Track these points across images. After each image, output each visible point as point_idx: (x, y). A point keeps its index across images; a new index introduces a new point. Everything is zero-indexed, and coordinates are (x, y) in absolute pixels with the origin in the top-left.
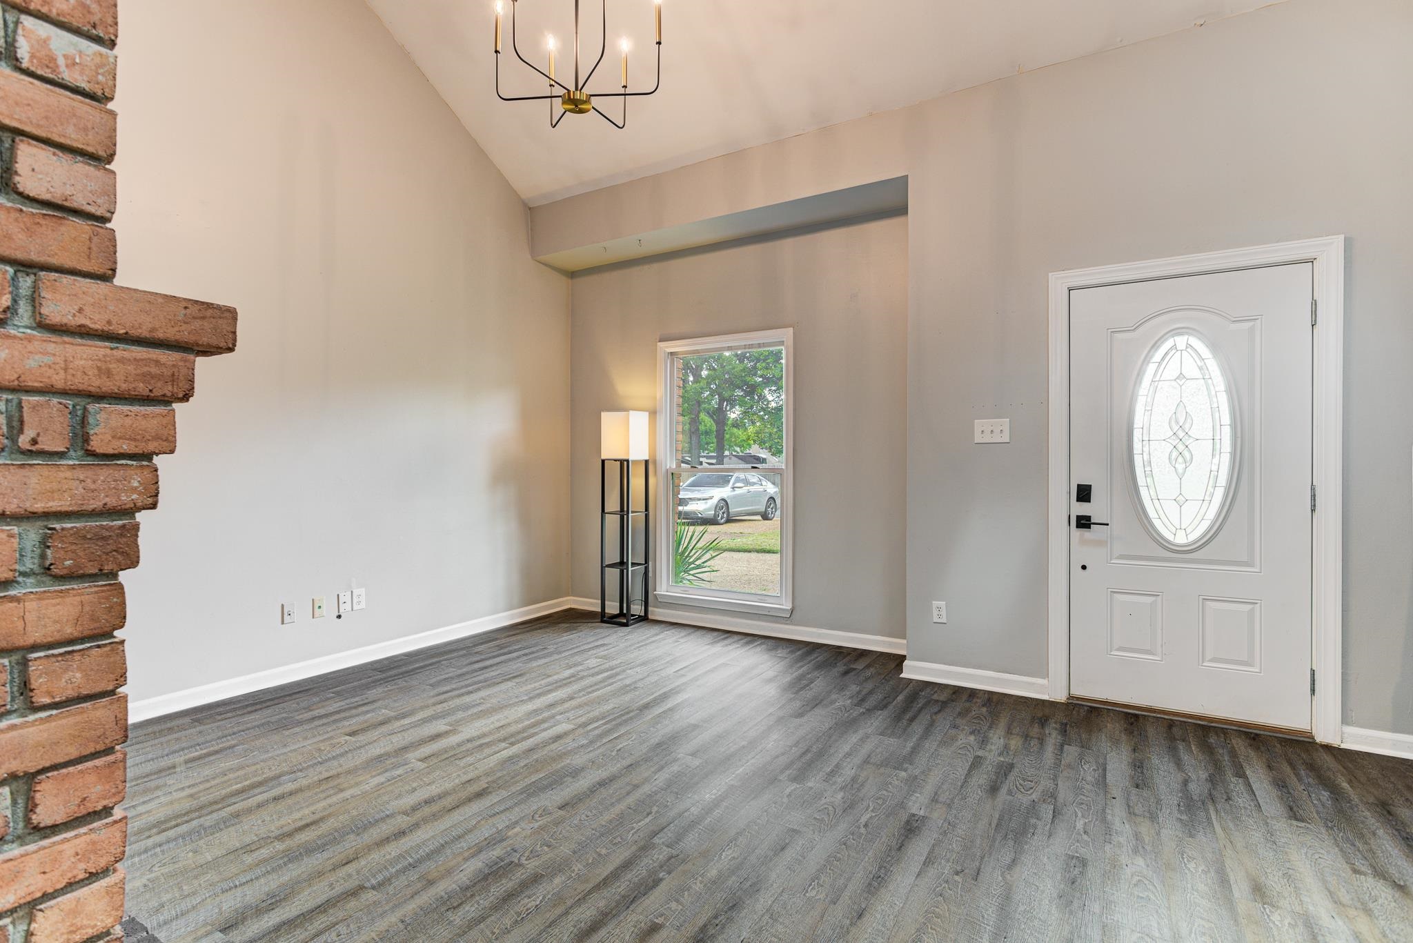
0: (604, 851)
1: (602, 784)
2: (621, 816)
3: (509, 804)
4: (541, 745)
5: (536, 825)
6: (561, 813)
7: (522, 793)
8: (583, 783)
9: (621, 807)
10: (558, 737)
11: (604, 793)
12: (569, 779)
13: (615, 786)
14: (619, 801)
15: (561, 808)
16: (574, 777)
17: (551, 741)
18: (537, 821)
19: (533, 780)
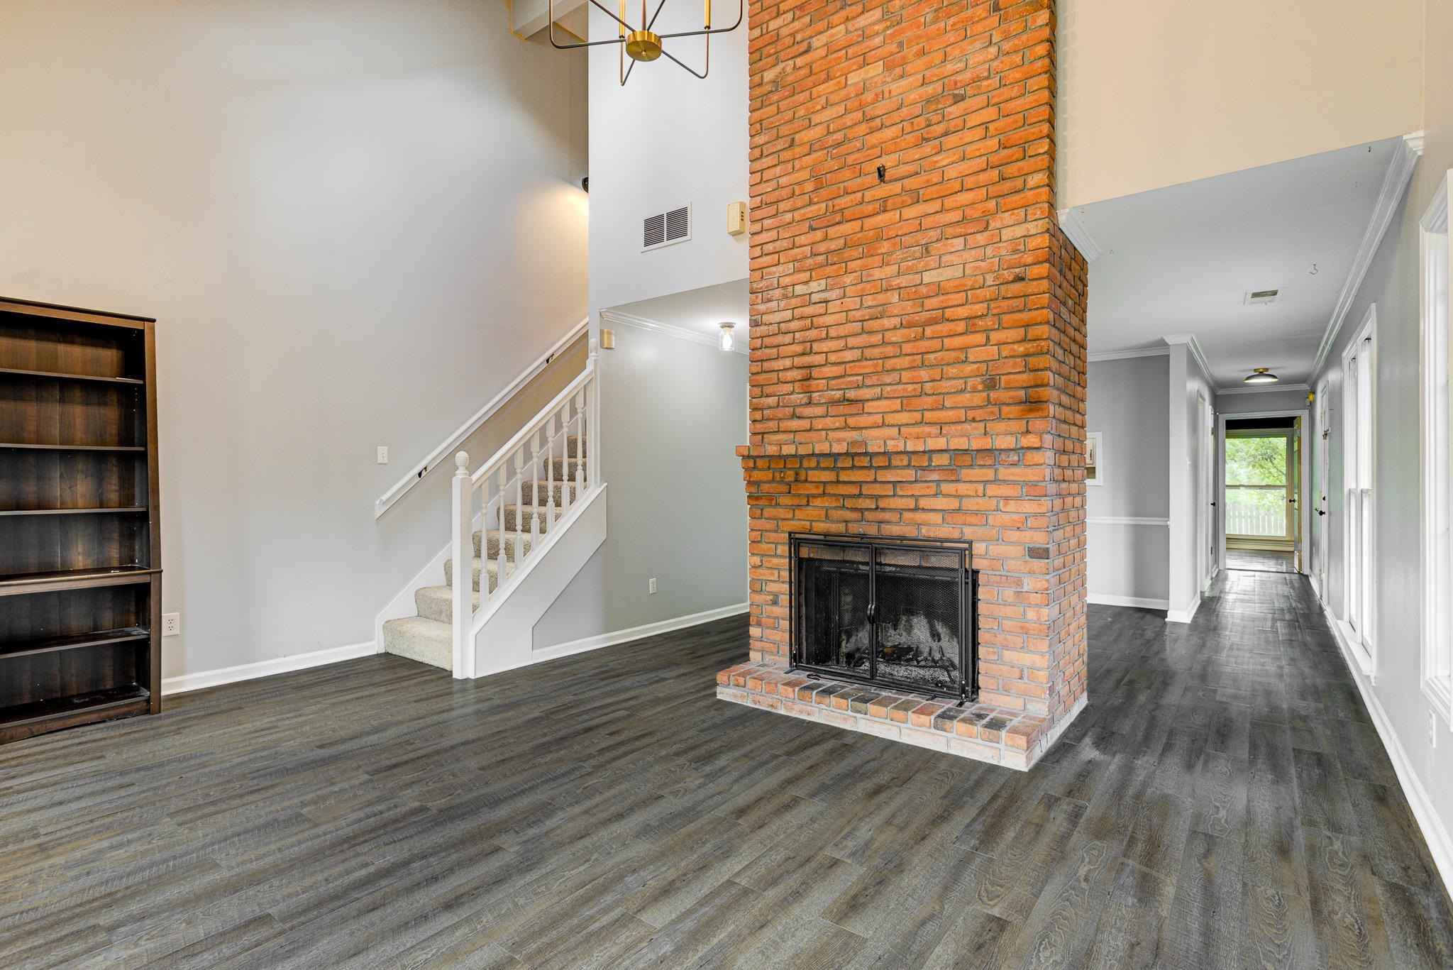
0: (631, 766)
1: (620, 816)
2: (610, 787)
3: (710, 802)
4: (690, 876)
5: (682, 784)
6: (661, 793)
7: (701, 811)
8: (638, 818)
9: (607, 794)
10: (667, 891)
11: (620, 808)
12: (653, 824)
13: (606, 815)
14: (608, 800)
15: (661, 797)
16: (649, 825)
17: (678, 884)
18: (682, 787)
19: (692, 825)
